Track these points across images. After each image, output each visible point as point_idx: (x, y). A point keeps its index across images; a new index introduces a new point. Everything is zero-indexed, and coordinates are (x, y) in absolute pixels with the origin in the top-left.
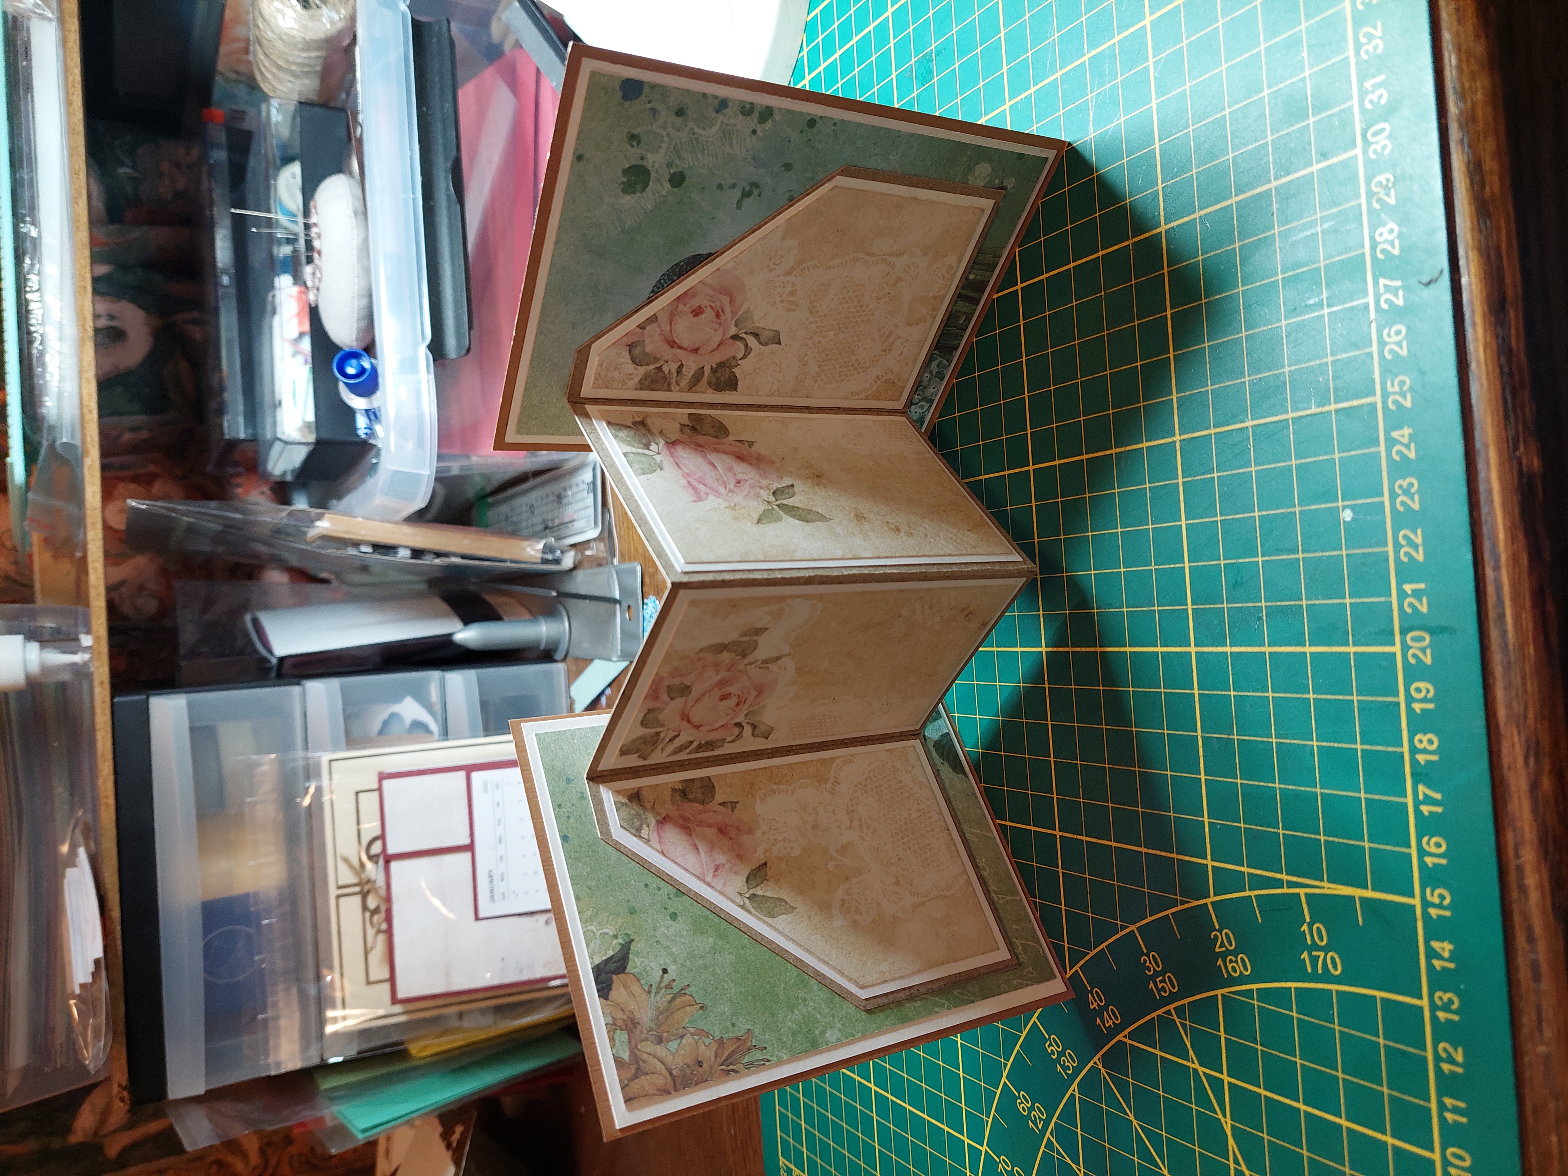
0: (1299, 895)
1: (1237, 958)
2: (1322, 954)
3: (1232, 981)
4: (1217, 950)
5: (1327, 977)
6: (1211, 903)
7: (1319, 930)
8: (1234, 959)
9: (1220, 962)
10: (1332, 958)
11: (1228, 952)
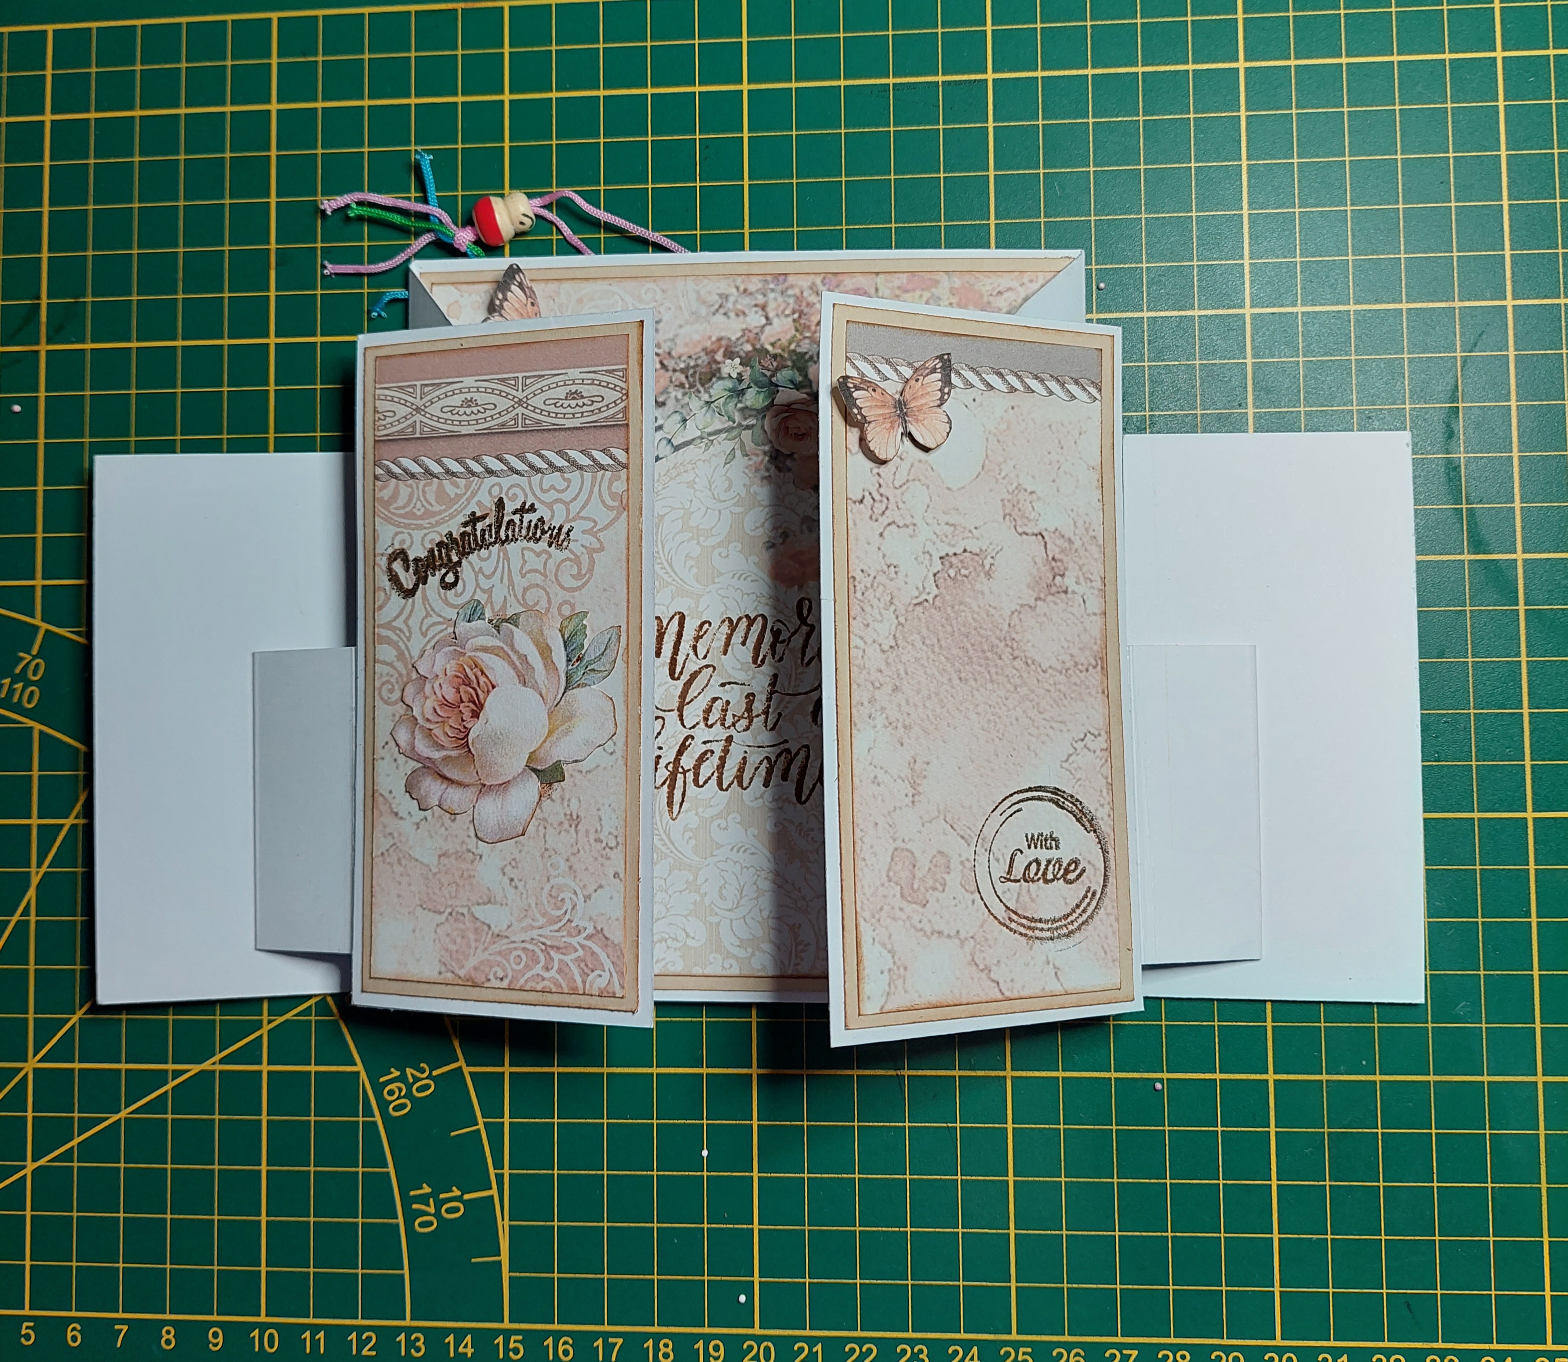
0: (491, 1188)
1: (404, 1097)
2: (432, 1210)
3: (378, 1089)
4: (409, 1071)
5: (410, 1216)
6: (460, 1068)
7: (457, 1210)
8: (403, 1094)
9: (397, 1073)
10: (431, 1224)
11: (409, 1087)
